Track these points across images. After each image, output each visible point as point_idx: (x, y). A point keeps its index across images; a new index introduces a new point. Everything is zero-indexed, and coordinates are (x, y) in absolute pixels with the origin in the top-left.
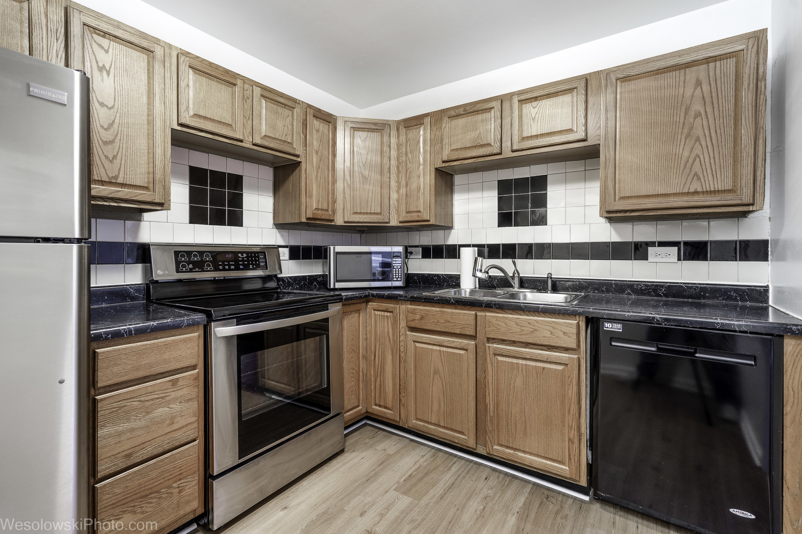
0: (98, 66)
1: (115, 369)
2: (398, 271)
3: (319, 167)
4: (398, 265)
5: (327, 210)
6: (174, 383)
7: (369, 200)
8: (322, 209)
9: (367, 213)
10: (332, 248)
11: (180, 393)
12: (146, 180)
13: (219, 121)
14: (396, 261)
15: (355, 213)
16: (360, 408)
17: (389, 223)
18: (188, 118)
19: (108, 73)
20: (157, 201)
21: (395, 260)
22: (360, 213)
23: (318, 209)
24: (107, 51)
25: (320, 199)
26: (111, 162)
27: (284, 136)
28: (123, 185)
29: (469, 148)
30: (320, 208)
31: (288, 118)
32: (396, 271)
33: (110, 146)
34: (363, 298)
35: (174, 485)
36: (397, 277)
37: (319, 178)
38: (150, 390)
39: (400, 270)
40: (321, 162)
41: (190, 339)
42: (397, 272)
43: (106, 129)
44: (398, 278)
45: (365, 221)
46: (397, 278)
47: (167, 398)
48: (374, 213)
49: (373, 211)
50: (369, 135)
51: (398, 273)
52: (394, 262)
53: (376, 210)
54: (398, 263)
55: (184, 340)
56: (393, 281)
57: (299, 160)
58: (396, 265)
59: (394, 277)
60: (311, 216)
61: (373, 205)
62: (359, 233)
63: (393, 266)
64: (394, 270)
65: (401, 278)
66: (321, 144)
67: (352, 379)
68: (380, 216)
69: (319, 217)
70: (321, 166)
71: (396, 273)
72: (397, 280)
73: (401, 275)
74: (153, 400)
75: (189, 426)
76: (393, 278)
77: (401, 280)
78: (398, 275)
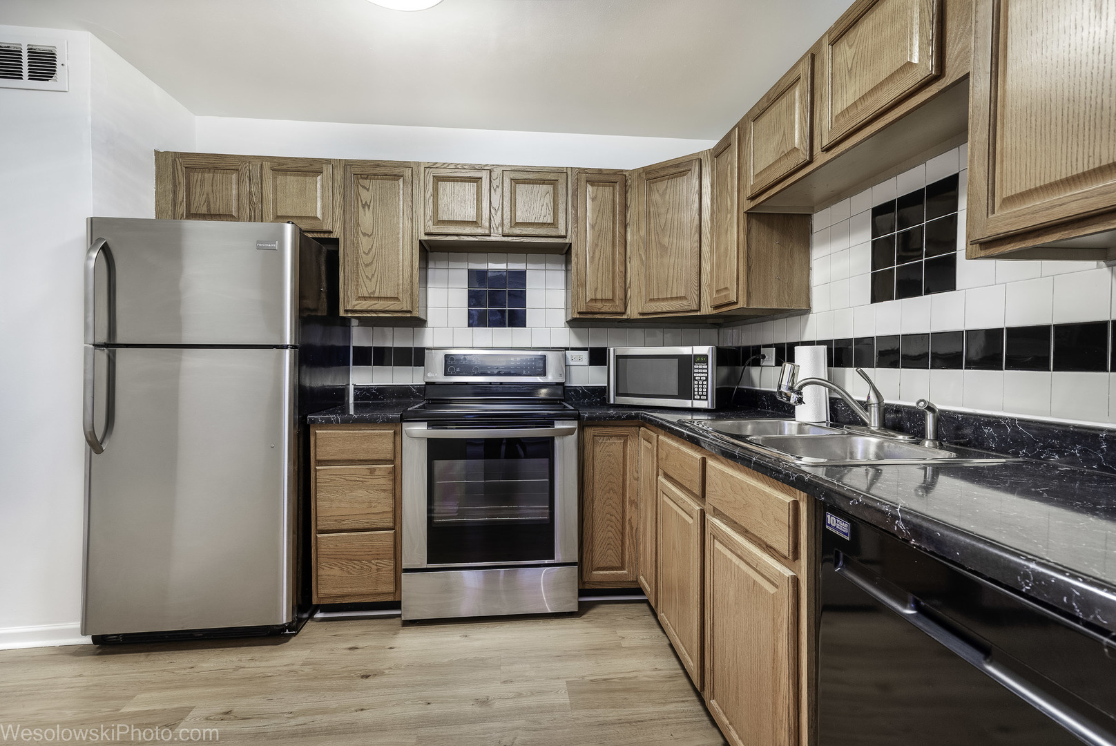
0: (362, 204)
1: (328, 448)
2: (703, 384)
3: (597, 245)
4: (702, 375)
5: (612, 300)
6: (372, 471)
7: (669, 279)
8: (602, 300)
9: (667, 299)
10: (612, 349)
11: (375, 482)
12: (396, 292)
13: (463, 221)
14: (698, 369)
15: (651, 300)
16: (625, 572)
17: (699, 310)
18: (431, 227)
19: (369, 207)
20: (405, 309)
21: (697, 367)
22: (658, 299)
23: (596, 300)
24: (368, 190)
25: (599, 286)
26: (370, 280)
27: (542, 217)
28: (379, 298)
29: (773, 164)
30: (599, 297)
31: (548, 195)
32: (698, 384)
33: (370, 268)
34: (624, 419)
35: (373, 561)
36: (700, 393)
37: (596, 259)
38: (353, 472)
39: (705, 383)
40: (600, 238)
41: (385, 435)
42: (700, 386)
43: (367, 254)
44: (702, 395)
45: (664, 310)
46: (700, 396)
47: (367, 483)
48: (677, 298)
49: (674, 296)
50: (669, 184)
51: (702, 388)
52: (696, 371)
53: (678, 293)
54: (703, 373)
55: (380, 435)
56: (694, 399)
57: (567, 241)
58: (699, 375)
59: (696, 393)
60: (584, 310)
61: (675, 286)
62: (715, 328)
63: (695, 377)
64: (696, 382)
65: (707, 395)
66: (600, 215)
67: (609, 528)
68: (685, 302)
69: (598, 310)
70: (600, 244)
71: (698, 388)
72: (700, 399)
73: (707, 392)
74: (355, 481)
75: (385, 514)
76: (694, 395)
77: (707, 399)
78: (702, 392)
